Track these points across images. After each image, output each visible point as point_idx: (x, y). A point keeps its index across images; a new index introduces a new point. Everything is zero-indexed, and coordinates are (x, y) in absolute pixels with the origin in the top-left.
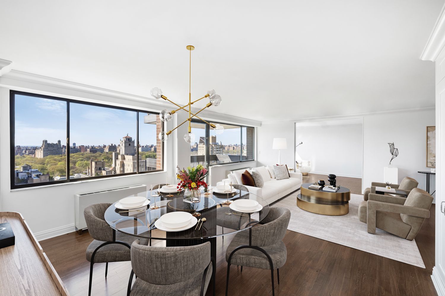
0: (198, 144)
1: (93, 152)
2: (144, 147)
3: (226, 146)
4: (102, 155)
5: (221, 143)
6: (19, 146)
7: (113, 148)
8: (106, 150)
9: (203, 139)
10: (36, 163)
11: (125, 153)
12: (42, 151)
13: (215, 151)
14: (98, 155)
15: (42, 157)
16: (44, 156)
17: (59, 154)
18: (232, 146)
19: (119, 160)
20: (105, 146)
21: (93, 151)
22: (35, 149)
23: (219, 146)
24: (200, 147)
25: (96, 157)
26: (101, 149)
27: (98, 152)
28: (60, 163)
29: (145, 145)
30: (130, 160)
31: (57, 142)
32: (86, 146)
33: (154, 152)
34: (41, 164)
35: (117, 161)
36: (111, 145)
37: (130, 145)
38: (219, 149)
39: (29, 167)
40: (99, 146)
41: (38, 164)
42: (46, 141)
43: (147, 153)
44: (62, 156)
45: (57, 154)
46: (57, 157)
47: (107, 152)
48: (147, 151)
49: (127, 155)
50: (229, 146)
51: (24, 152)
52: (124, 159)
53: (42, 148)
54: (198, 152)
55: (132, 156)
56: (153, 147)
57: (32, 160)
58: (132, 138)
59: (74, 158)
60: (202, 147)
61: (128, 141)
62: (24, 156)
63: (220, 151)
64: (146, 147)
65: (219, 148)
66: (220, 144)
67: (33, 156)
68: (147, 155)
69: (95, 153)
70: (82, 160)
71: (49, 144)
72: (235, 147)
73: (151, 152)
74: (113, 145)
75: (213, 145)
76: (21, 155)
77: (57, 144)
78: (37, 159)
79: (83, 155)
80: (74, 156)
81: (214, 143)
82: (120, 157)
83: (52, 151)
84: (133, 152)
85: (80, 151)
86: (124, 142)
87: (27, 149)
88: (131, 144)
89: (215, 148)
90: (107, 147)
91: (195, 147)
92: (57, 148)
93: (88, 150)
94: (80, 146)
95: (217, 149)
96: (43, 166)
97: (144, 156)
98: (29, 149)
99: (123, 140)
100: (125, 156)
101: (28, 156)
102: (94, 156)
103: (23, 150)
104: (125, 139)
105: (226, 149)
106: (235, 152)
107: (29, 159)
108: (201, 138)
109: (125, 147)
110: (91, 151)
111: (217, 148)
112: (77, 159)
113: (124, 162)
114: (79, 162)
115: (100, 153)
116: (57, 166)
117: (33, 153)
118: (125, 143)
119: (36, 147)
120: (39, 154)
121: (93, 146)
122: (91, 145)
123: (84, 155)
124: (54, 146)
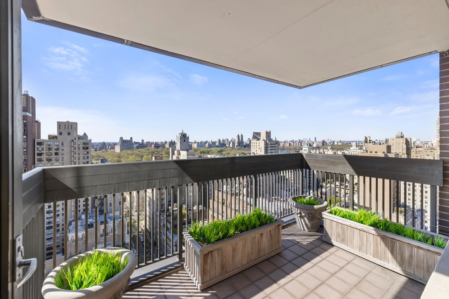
0: (251, 140)
1: (157, 148)
2: (200, 143)
3: (282, 142)
4: (163, 151)
5: (276, 139)
6: (104, 142)
7: (172, 144)
8: (167, 146)
9: (256, 135)
10: (114, 157)
11: (180, 149)
12: (119, 147)
13: (269, 147)
14: (161, 150)
15: (119, 151)
16: (121, 151)
17: (131, 149)
18: (288, 142)
19: (175, 155)
20: (166, 142)
21: (156, 146)
22: (115, 144)
23: (274, 141)
24: (253, 143)
25: (159, 152)
26: (163, 145)
27: (160, 148)
28: (131, 157)
29: (200, 141)
30: (185, 155)
31: (130, 139)
32: (151, 142)
33: (208, 148)
34: (118, 157)
35: (173, 157)
36: (171, 141)
37: (184, 141)
38: (274, 146)
39: (105, 160)
40: (162, 142)
41: (116, 157)
42: (122, 138)
43: (202, 149)
44: (133, 151)
45: (130, 149)
46: (129, 152)
47: (168, 148)
48: (202, 147)
49: (182, 150)
50: (285, 142)
51: (107, 147)
52: (180, 154)
53: (119, 144)
54: (251, 148)
55: (186, 152)
56: (208, 143)
57: (112, 154)
58: (186, 134)
59: (142, 153)
60: (255, 143)
61: (183, 137)
62: (107, 150)
63: (275, 147)
64: (201, 143)
65: (274, 144)
66: (274, 140)
67: (113, 150)
68: (201, 150)
69: (158, 148)
70: (148, 155)
71: (124, 141)
72: (291, 143)
73: (206, 148)
74: (173, 141)
75: (268, 141)
76: (105, 150)
77: (129, 140)
78: (116, 153)
79: (148, 150)
80: (142, 150)
81: (268, 139)
82: (176, 152)
83: (126, 146)
84: (187, 147)
85: (147, 147)
86: (179, 138)
87: (109, 144)
88: (186, 140)
89: (269, 144)
90: (167, 143)
91: (248, 143)
92: (130, 144)
93: (153, 145)
94: (147, 142)
95: (272, 146)
96: (119, 159)
97: (199, 152)
98: (111, 145)
99: (178, 136)
100: (180, 151)
101: (110, 151)
102: (157, 151)
103: (107, 145)
104: (181, 135)
105: (281, 145)
106: (292, 148)
107: (110, 153)
108: (254, 133)
109: (180, 143)
110: (155, 147)
111: (272, 144)
112: (144, 153)
113: (180, 157)
114: (145, 156)
115: (162, 149)
116: (129, 159)
117: (114, 148)
118: (181, 139)
119: (115, 143)
120: (118, 149)
121: (156, 142)
122: (155, 141)
123: (149, 150)
124: (128, 142)
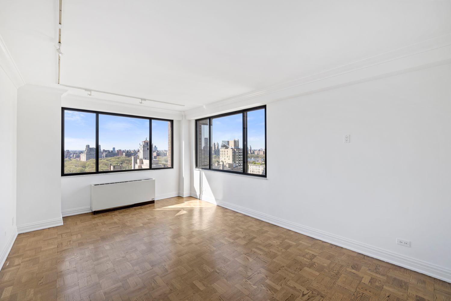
6: (68, 150)
9: (225, 143)
11: (143, 158)
12: (85, 155)
13: (238, 155)
15: (85, 160)
16: (87, 160)
21: (128, 155)
22: (81, 152)
24: (222, 151)
30: (147, 164)
35: (136, 165)
37: (148, 149)
40: (134, 150)
42: (89, 146)
49: (145, 159)
51: (72, 156)
52: (143, 163)
53: (86, 152)
57: (76, 163)
59: (110, 162)
60: (224, 152)
61: (147, 145)
62: (71, 159)
67: (79, 159)
69: (130, 156)
71: (90, 149)
75: (235, 150)
76: (69, 158)
78: (80, 162)
79: (118, 159)
80: (111, 159)
81: (237, 147)
82: (138, 161)
83: (93, 154)
85: (117, 155)
86: (142, 146)
87: (75, 153)
93: (124, 154)
94: (118, 151)
98: (76, 153)
99: (142, 144)
100: (143, 160)
101: (74, 160)
102: (128, 160)
103: (71, 154)
104: (144, 143)
107: (74, 162)
109: (143, 151)
110: (126, 155)
113: (142, 166)
117: (79, 157)
120: (83, 158)
121: (129, 150)
122: (127, 149)
123: (120, 159)
